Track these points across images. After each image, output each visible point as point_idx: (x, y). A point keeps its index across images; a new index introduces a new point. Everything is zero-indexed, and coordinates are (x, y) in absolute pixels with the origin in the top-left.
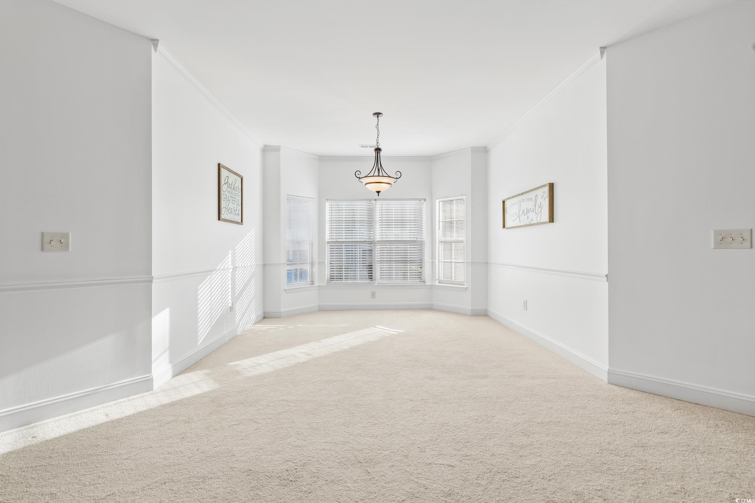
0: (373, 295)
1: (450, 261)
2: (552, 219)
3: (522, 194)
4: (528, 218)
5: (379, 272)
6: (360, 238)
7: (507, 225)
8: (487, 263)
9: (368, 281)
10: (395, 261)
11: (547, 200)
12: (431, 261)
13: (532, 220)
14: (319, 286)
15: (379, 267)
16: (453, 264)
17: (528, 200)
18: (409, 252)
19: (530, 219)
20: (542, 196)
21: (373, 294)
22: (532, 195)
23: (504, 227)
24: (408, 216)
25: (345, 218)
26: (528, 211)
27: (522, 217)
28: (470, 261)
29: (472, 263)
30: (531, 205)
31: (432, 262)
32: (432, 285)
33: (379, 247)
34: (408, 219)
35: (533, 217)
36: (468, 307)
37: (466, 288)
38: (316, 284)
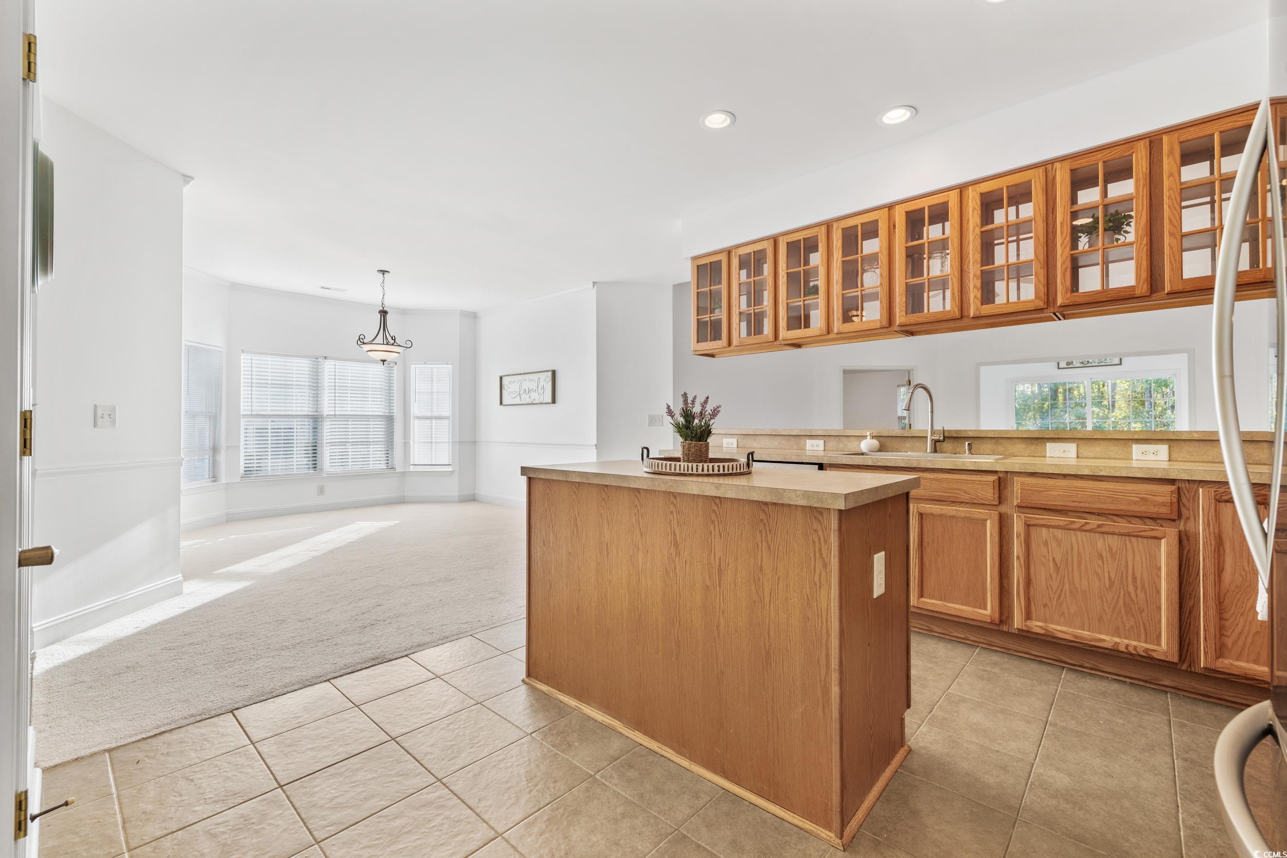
0: (321, 491)
1: (430, 441)
2: (554, 401)
3: (524, 374)
4: (530, 397)
5: (328, 459)
6: (296, 411)
7: (504, 402)
8: (475, 442)
9: (312, 471)
10: (352, 442)
11: (550, 384)
12: (404, 441)
13: (534, 400)
14: (227, 484)
15: (328, 452)
16: (434, 444)
17: (530, 380)
18: (371, 430)
19: (532, 398)
20: (545, 380)
21: (321, 489)
22: (535, 376)
23: (501, 403)
24: (370, 383)
25: (271, 380)
26: (530, 391)
27: (523, 396)
28: (458, 440)
29: (459, 442)
30: (533, 386)
31: (405, 443)
32: (405, 472)
33: (328, 423)
34: (370, 386)
35: (535, 397)
36: (455, 493)
37: (452, 472)
38: (223, 480)
